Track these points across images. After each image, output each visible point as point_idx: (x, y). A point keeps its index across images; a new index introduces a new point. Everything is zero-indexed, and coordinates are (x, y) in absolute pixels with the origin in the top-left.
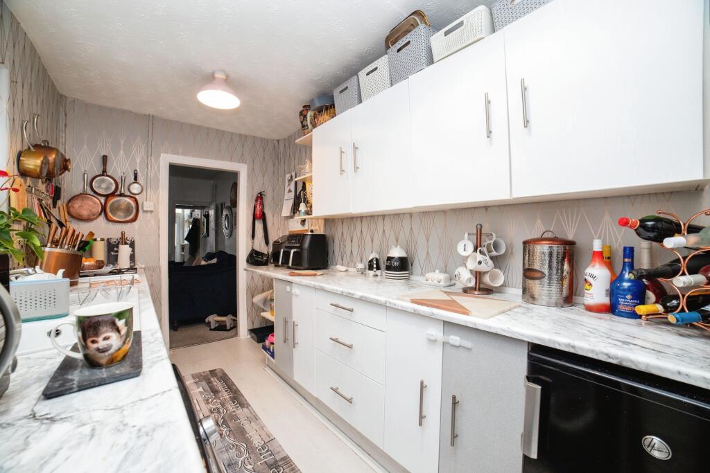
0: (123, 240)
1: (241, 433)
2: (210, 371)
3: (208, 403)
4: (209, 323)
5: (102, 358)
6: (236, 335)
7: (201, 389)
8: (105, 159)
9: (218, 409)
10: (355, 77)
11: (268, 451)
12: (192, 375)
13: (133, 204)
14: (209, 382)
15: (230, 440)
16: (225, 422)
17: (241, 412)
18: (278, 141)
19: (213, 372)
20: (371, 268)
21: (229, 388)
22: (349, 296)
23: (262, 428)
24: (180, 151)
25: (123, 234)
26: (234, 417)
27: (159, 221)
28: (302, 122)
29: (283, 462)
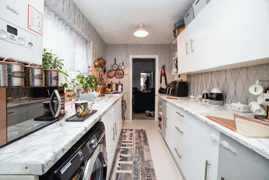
0: (120, 84)
1: (142, 154)
2: (141, 130)
3: (136, 140)
4: (146, 113)
5: (79, 114)
6: (154, 119)
7: (136, 135)
8: (115, 59)
9: (138, 143)
10: (192, 7)
11: (148, 164)
12: (135, 129)
13: (122, 72)
14: (139, 133)
15: (138, 155)
16: (139, 148)
17: (145, 147)
18: (170, 44)
19: (142, 130)
20: (203, 98)
21: (144, 137)
22: (182, 109)
23: (150, 155)
24: (135, 53)
25: (119, 82)
26: (142, 147)
27: (129, 77)
28: (174, 35)
29: (151, 170)
